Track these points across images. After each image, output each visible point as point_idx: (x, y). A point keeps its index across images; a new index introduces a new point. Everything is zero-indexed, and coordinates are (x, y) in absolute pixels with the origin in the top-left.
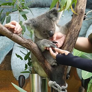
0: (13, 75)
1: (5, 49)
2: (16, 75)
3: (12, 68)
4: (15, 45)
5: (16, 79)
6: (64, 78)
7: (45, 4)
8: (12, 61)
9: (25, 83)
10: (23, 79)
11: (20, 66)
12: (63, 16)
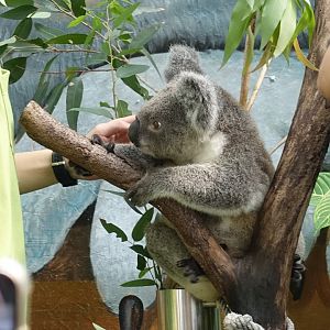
0: (99, 296)
1: (69, 205)
2: (111, 295)
3: (96, 272)
4: (102, 187)
5: (109, 310)
6: (281, 301)
7: (208, 38)
8: (93, 247)
9: (145, 324)
10: (137, 311)
11: (125, 263)
12: (273, 78)
